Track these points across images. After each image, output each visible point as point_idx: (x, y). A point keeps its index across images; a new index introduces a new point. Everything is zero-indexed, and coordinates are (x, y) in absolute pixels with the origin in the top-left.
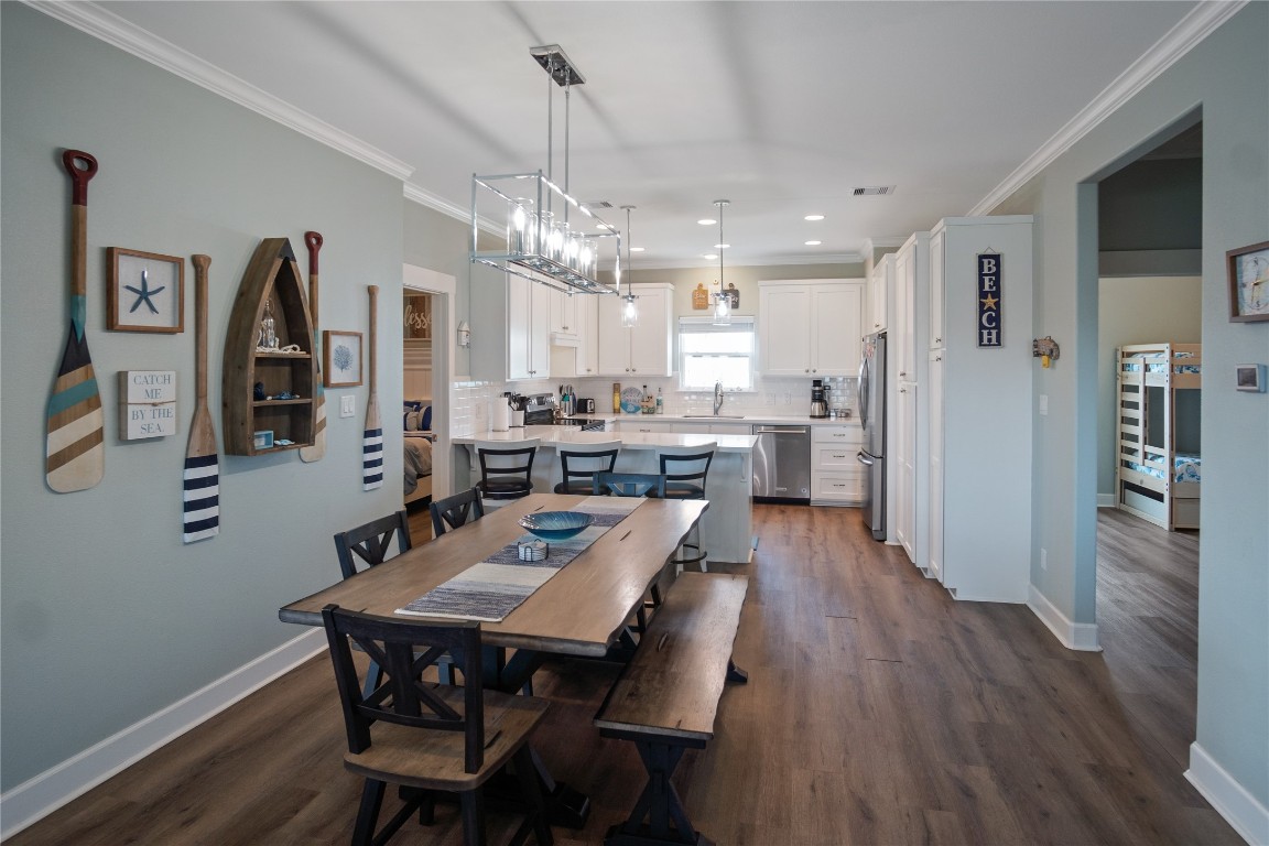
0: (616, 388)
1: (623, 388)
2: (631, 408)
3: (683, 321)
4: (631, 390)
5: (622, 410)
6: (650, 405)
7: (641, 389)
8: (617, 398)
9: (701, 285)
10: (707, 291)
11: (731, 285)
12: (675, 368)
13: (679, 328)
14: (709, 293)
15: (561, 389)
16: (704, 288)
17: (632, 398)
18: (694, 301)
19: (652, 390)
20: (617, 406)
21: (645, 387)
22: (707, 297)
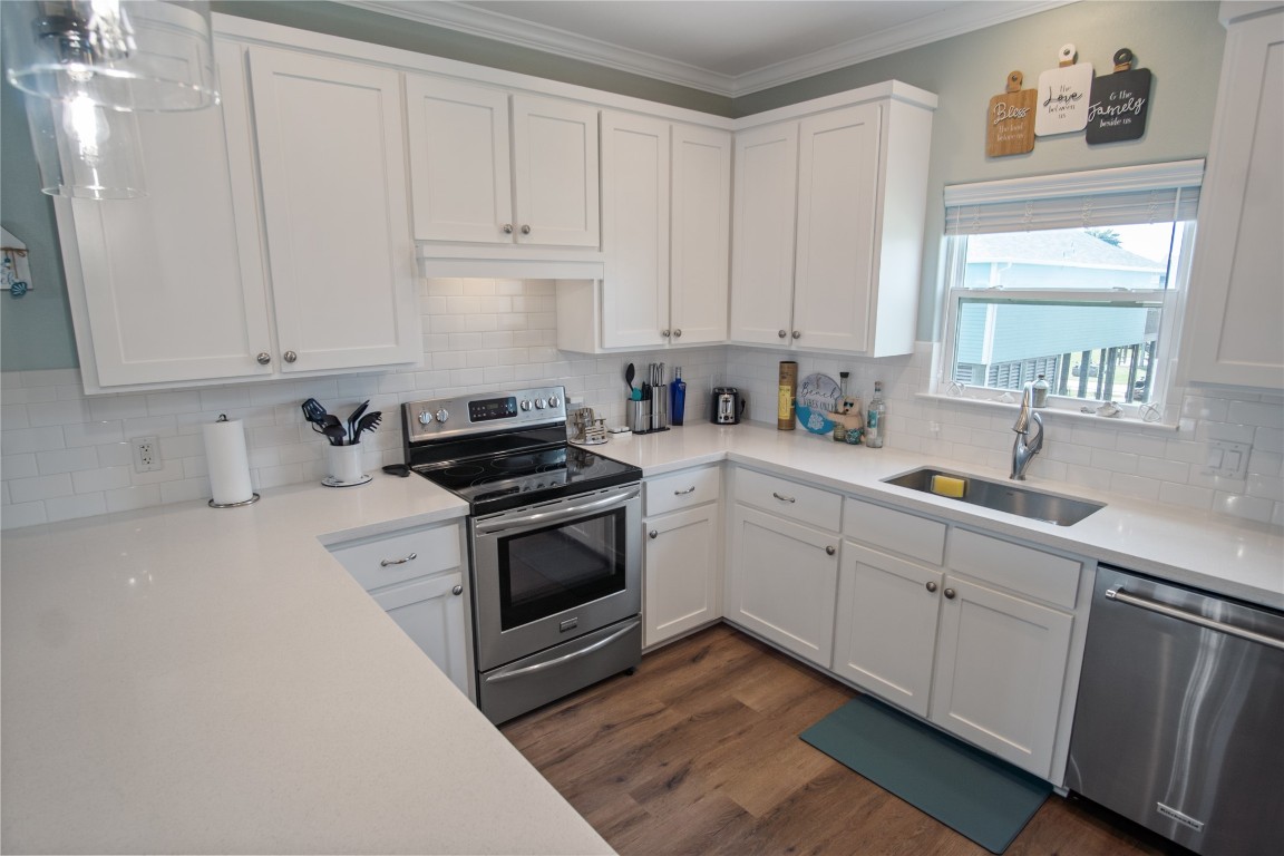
0: (789, 370)
1: (803, 375)
2: (816, 423)
3: (955, 195)
4: (818, 380)
5: (799, 425)
6: (851, 423)
7: (838, 379)
8: (788, 396)
9: (1015, 78)
10: (1033, 93)
11: (1125, 56)
12: (921, 330)
13: (940, 219)
14: (1041, 99)
15: (629, 373)
16: (1026, 86)
17: (819, 399)
18: (992, 129)
19: (861, 389)
20: (786, 415)
21: (844, 375)
22: (1031, 113)
